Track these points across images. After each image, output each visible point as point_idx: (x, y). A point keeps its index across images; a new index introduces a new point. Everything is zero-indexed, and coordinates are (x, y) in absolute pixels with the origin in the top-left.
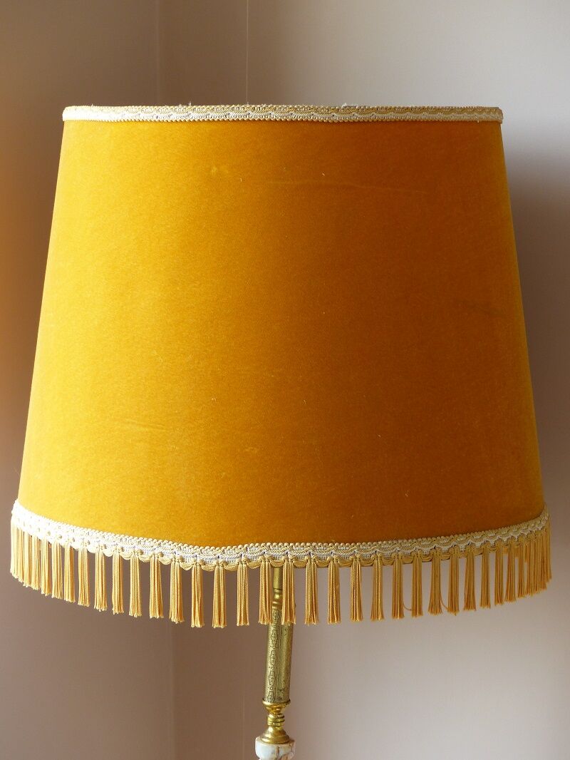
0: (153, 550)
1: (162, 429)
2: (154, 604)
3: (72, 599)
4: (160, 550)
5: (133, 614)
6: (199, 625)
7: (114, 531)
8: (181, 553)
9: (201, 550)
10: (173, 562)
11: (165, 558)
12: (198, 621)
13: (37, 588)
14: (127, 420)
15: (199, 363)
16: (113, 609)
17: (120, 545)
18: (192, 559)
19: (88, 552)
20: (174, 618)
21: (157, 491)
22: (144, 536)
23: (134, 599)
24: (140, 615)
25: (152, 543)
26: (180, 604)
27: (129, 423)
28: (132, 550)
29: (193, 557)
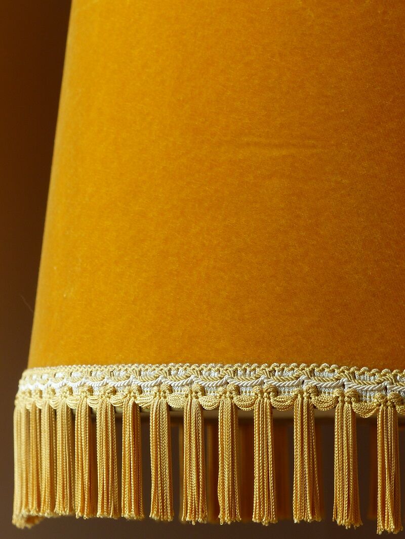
0: (298, 386)
1: (314, 146)
2: (303, 495)
3: (138, 512)
4: (314, 382)
5: (261, 518)
6: (391, 527)
7: (221, 358)
8: (354, 385)
9: (395, 376)
10: (340, 404)
11: (324, 397)
12: (391, 519)
13: (67, 512)
14: (245, 139)
15: (385, 13)
16: (220, 516)
17: (234, 382)
18: (377, 395)
19: (169, 408)
20: (342, 517)
21: (307, 269)
22: (280, 361)
23: (261, 489)
24: (274, 519)
25: (297, 372)
26: (355, 490)
27: (248, 144)
28: (256, 389)
29: (379, 390)
